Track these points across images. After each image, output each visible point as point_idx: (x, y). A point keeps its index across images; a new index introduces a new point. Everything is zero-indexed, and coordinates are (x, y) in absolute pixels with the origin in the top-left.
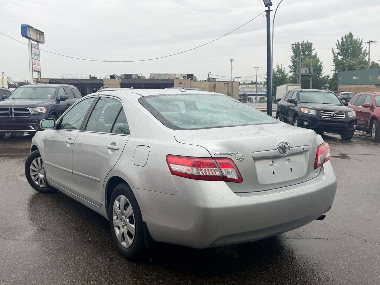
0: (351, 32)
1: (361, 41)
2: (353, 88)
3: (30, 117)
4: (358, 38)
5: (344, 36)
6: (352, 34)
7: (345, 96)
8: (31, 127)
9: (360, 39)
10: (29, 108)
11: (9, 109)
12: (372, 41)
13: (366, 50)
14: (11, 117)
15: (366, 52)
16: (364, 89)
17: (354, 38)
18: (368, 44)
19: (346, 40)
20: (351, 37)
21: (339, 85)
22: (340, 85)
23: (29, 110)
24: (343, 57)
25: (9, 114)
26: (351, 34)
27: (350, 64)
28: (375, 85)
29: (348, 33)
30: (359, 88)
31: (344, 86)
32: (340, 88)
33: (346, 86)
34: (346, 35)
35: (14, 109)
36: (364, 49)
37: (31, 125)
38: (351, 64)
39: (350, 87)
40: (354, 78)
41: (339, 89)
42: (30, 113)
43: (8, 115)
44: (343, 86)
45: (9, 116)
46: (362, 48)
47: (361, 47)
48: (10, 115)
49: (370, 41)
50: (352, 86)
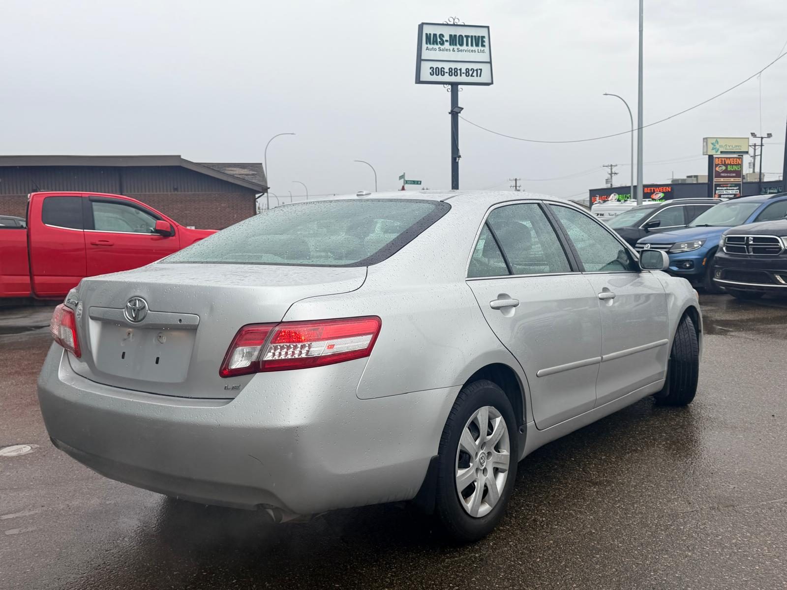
3: (781, 256)
8: (779, 278)
10: (779, 237)
11: (744, 237)
14: (747, 254)
23: (779, 242)
25: (744, 247)
35: (754, 238)
37: (778, 273)
42: (780, 248)
43: (742, 250)
45: (745, 252)
48: (747, 251)
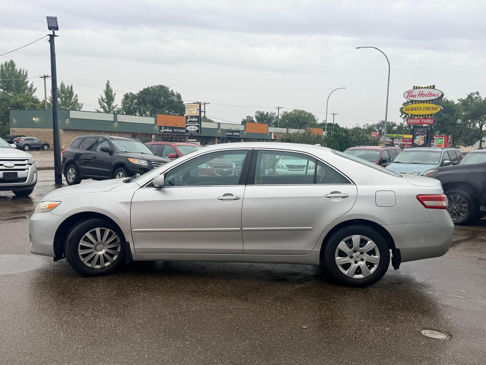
0: (13, 60)
1: (26, 73)
2: (33, 132)
4: (22, 69)
5: (4, 64)
6: (14, 62)
7: (28, 142)
9: (24, 70)
12: (49, 76)
13: (33, 85)
15: (33, 87)
16: (49, 134)
17: (16, 68)
18: (43, 78)
19: (7, 69)
20: (12, 66)
21: (11, 127)
22: (13, 127)
24: (4, 90)
26: (12, 62)
27: (16, 101)
28: (63, 129)
29: (8, 61)
30: (42, 132)
31: (20, 128)
32: (13, 131)
33: (22, 128)
34: (6, 63)
36: (30, 84)
38: (18, 101)
39: (29, 130)
40: (34, 119)
41: (13, 133)
44: (17, 128)
46: (27, 82)
47: (25, 81)
49: (46, 76)
50: (32, 130)
